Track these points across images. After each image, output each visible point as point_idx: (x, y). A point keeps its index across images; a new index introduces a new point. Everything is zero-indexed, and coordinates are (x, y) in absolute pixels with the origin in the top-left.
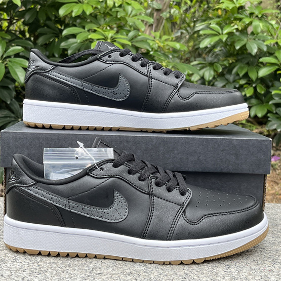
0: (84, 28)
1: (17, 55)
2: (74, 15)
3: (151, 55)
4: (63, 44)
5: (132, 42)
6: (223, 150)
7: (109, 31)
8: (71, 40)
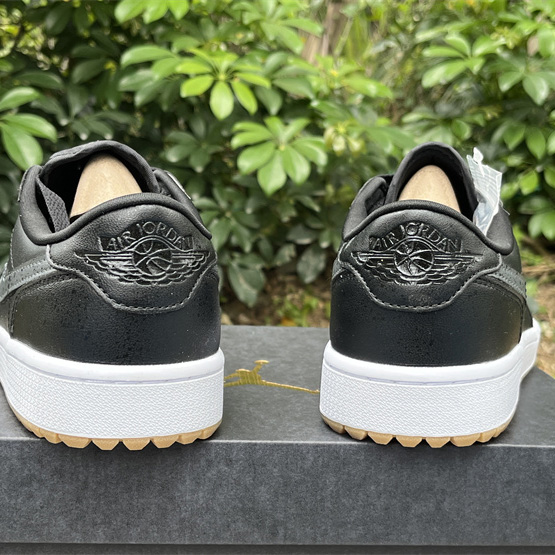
0: (169, 46)
1: (25, 108)
2: (148, 18)
3: (313, 110)
4: (125, 83)
5: (272, 80)
6: (509, 483)
7: (222, 55)
8: (143, 73)
